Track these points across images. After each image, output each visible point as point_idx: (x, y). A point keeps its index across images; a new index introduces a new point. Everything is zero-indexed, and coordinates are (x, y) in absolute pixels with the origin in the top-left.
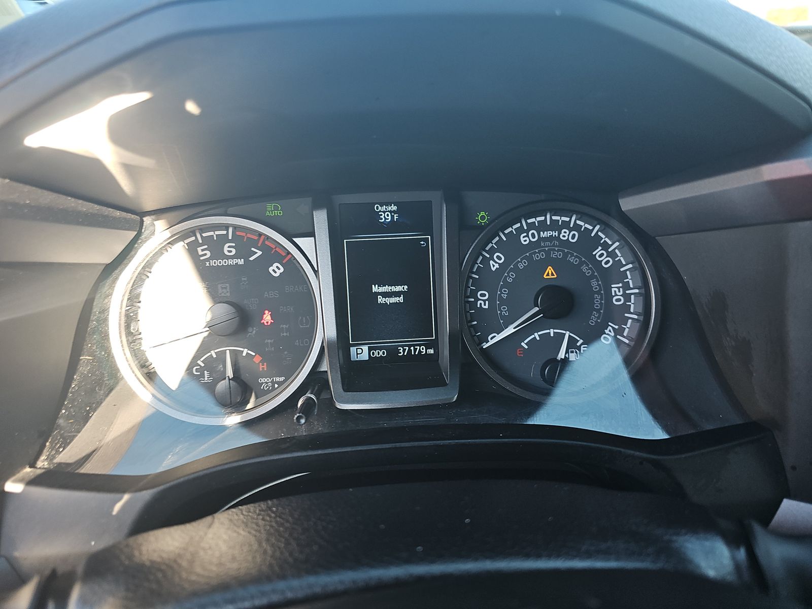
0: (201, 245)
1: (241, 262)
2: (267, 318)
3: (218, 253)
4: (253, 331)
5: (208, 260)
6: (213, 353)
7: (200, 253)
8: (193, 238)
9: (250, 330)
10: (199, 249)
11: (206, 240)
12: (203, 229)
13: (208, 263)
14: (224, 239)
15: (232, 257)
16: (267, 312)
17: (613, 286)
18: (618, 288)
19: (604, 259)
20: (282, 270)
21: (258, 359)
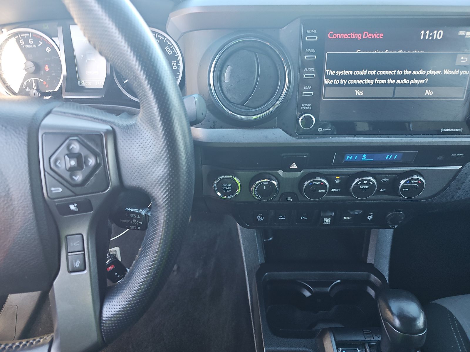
0: (21, 39)
1: (35, 46)
2: (47, 68)
3: (27, 43)
4: (42, 73)
5: (24, 45)
6: (29, 80)
7: (21, 42)
8: (18, 37)
9: (41, 72)
10: (20, 41)
11: (22, 37)
12: (21, 33)
13: (24, 46)
14: (28, 37)
15: (32, 44)
16: (46, 66)
17: (173, 62)
18: (175, 63)
19: (169, 51)
20: (50, 50)
21: (45, 83)
